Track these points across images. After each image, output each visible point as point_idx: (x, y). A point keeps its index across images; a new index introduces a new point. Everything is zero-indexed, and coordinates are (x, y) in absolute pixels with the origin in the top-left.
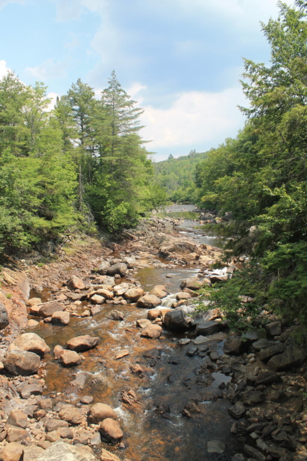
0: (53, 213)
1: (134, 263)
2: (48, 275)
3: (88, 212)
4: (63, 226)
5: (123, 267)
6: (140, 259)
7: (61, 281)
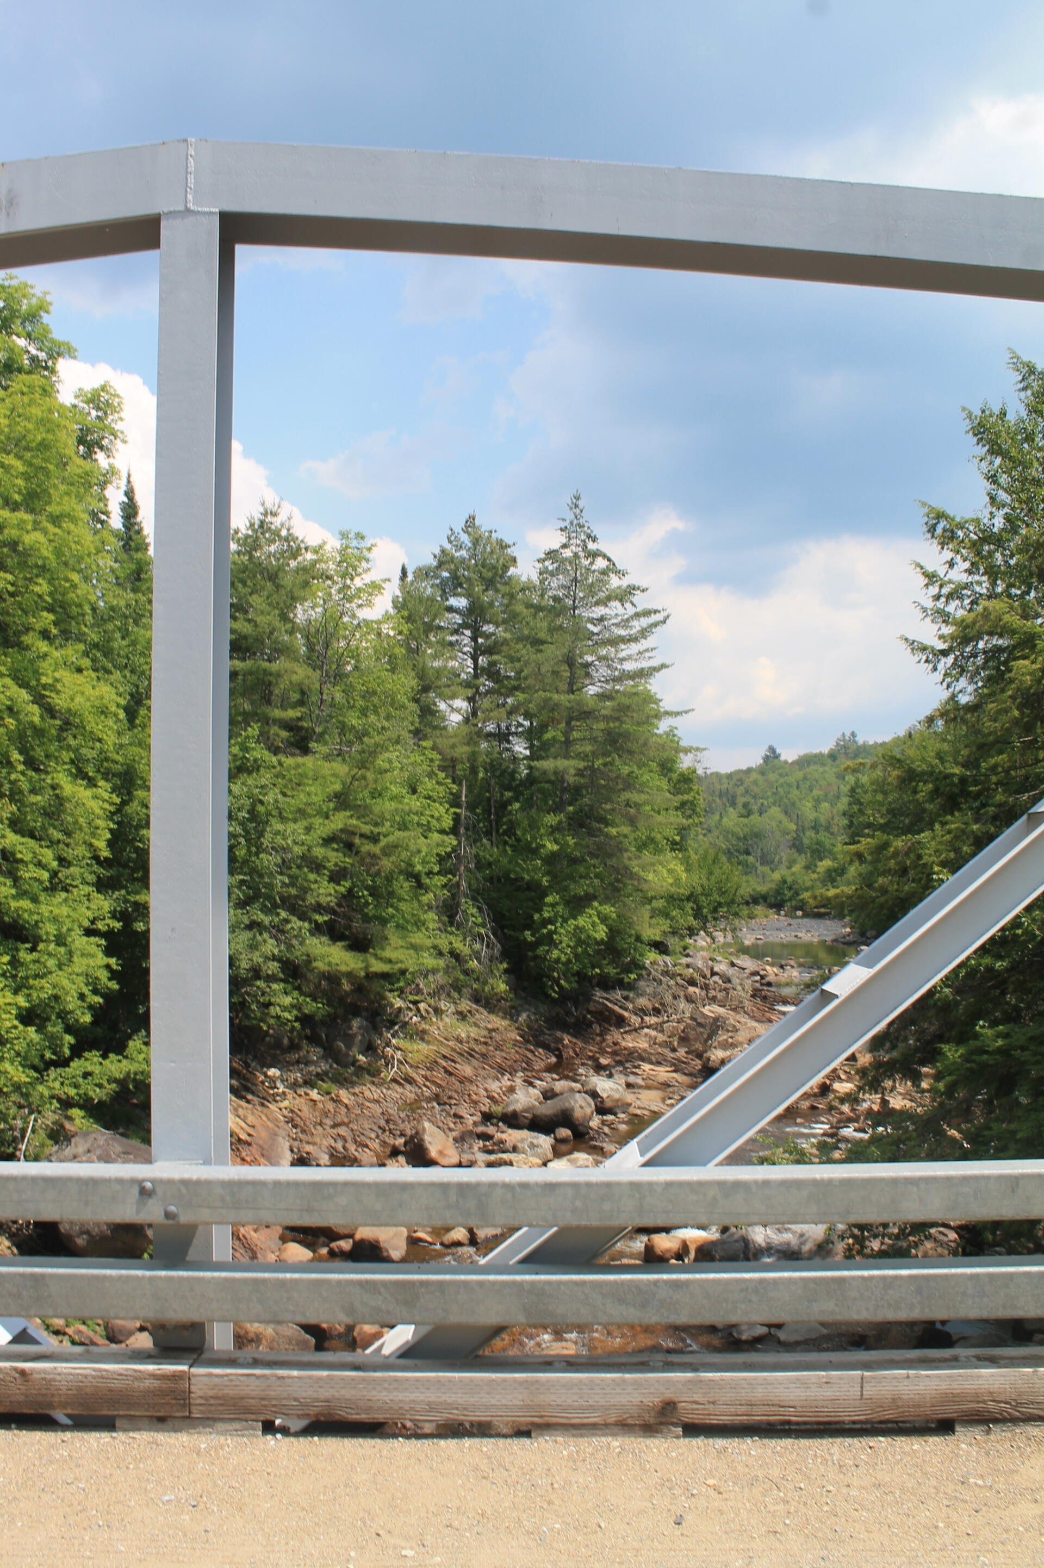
0: (374, 928)
1: (617, 1096)
2: (346, 1120)
3: (482, 931)
4: (403, 972)
5: (582, 1106)
6: (640, 1087)
7: (387, 1140)
